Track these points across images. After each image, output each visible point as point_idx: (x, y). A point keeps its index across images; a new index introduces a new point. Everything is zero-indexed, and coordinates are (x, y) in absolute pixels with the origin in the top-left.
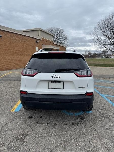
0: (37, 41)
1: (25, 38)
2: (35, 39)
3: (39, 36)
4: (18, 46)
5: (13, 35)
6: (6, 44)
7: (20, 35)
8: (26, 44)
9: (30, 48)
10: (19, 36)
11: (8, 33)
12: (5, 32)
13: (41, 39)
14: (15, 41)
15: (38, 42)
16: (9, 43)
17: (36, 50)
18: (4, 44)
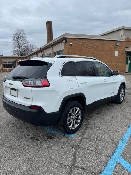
0: (116, 44)
1: (99, 42)
2: (114, 42)
3: (121, 36)
4: (89, 52)
5: (84, 41)
6: (76, 52)
7: (94, 40)
8: (101, 49)
9: (106, 53)
10: (92, 41)
11: (79, 40)
12: (77, 40)
13: (124, 40)
14: (87, 47)
15: (118, 44)
16: (80, 51)
17: (115, 55)
18: (74, 52)
